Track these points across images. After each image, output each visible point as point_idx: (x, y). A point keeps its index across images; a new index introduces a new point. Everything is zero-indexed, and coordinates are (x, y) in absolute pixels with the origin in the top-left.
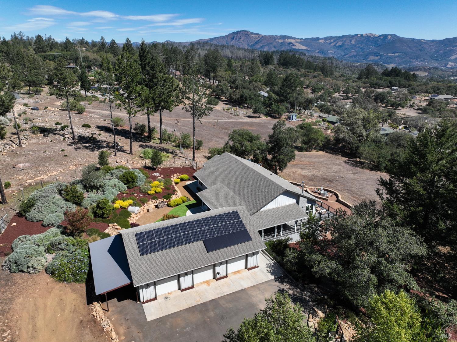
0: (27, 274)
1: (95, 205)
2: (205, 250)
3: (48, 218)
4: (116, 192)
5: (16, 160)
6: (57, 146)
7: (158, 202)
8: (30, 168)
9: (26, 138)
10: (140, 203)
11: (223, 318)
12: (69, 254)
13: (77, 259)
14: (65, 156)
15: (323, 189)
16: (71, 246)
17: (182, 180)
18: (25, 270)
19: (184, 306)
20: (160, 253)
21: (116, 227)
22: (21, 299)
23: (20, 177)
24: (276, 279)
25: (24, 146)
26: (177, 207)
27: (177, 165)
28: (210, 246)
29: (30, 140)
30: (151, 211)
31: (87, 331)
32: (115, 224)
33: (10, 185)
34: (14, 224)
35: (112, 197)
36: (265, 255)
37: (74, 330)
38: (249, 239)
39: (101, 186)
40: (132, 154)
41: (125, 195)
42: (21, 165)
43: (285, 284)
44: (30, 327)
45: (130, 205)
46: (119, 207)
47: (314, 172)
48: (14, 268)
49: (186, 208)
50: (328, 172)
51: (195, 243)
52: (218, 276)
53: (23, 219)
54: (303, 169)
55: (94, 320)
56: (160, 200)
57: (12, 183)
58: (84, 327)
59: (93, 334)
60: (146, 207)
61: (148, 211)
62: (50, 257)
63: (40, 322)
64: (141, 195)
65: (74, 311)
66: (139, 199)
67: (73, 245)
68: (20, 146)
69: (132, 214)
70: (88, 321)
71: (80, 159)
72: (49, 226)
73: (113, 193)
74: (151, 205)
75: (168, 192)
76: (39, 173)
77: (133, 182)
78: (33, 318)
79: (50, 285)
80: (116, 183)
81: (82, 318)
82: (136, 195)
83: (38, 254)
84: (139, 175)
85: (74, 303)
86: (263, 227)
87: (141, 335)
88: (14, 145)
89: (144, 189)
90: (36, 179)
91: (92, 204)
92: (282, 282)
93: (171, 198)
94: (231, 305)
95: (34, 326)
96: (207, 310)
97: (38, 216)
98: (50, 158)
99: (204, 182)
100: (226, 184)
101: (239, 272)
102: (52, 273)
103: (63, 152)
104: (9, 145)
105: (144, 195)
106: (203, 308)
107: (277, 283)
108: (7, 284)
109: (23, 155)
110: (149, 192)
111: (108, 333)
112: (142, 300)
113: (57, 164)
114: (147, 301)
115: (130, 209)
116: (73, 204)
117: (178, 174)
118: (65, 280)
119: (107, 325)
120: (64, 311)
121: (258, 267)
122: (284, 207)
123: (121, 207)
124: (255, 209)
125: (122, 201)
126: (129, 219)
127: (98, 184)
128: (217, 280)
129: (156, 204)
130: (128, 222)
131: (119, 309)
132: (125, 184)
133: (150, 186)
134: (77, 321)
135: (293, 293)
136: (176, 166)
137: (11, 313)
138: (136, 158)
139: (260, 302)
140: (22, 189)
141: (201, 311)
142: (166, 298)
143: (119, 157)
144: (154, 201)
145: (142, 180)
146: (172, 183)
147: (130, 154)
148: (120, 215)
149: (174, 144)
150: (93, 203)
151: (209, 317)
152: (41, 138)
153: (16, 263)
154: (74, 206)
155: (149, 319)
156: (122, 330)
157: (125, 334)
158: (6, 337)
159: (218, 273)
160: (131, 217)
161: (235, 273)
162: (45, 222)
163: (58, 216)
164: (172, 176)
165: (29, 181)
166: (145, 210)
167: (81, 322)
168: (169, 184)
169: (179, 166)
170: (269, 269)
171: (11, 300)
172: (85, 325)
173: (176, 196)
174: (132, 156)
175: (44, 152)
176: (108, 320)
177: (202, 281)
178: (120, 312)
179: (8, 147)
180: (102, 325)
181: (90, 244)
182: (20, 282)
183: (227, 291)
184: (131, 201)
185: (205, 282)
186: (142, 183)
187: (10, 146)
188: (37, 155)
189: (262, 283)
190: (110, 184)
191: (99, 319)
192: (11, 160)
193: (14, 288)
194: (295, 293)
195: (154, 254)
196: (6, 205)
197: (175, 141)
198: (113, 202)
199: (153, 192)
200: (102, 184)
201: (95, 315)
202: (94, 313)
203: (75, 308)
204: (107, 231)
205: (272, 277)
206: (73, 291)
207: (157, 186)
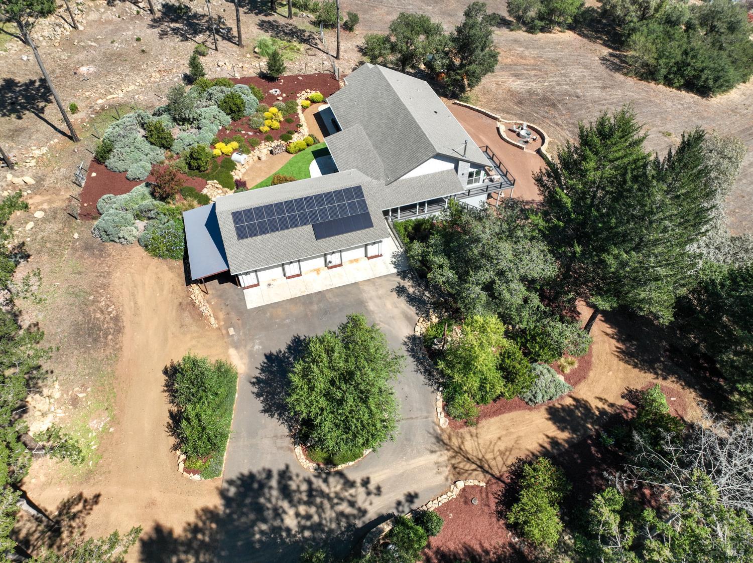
0: (119, 245)
1: (188, 150)
2: (314, 236)
3: (134, 170)
4: (216, 128)
5: (76, 58)
6: (129, 30)
7: (273, 145)
8: (97, 75)
9: (82, 11)
10: (247, 147)
11: (326, 313)
12: (161, 226)
13: (170, 233)
14: (143, 51)
15: (528, 126)
16: (162, 215)
17: (313, 102)
18: (118, 241)
19: (288, 296)
20: (259, 238)
21: (216, 185)
22: (118, 273)
23: (87, 94)
24: (399, 274)
25: (81, 28)
26: (300, 153)
27: (310, 69)
28: (322, 232)
29: (88, 14)
30: (263, 158)
31: (186, 314)
32: (215, 181)
33: (77, 108)
34: (94, 174)
35: (211, 137)
36: (395, 239)
37: (174, 311)
38: (369, 224)
39: (194, 119)
40: (243, 47)
41: (228, 132)
42: (84, 70)
43: (407, 280)
44: (132, 304)
45: (235, 150)
46: (220, 154)
47: (534, 85)
48: (105, 237)
49: (311, 156)
50: (559, 85)
51: (301, 228)
52: (330, 265)
53: (103, 167)
54: (517, 76)
55: (192, 303)
56: (275, 141)
57: (80, 105)
58: (183, 309)
59: (193, 317)
60: (256, 153)
61: (259, 159)
62: (141, 224)
63: (141, 301)
64: (250, 133)
65: (173, 291)
66: (247, 141)
67: (165, 214)
68: (75, 27)
69: (237, 164)
70: (187, 303)
71: (165, 60)
72: (136, 181)
73: (211, 131)
74: (263, 149)
75: (289, 127)
76: (111, 88)
77: (239, 111)
78: (133, 295)
79: (145, 260)
80: (215, 114)
81: (180, 300)
82: (243, 132)
83: (127, 223)
84: (248, 98)
85: (172, 283)
86: (398, 204)
87: (240, 322)
88: (66, 26)
89: (255, 122)
90: (109, 97)
91: (184, 149)
92: (404, 278)
93: (291, 139)
94: (338, 300)
95: (136, 303)
96: (311, 303)
97: (120, 166)
98: (121, 55)
99: (338, 116)
100: (366, 129)
101: (356, 260)
102: (146, 246)
103: (139, 43)
104: (59, 25)
105: (255, 133)
106: (307, 300)
107: (399, 279)
108: (101, 255)
109: (84, 47)
110: (261, 128)
111: (206, 318)
112: (243, 285)
113: (133, 68)
114: (249, 287)
115: (235, 157)
116: (160, 147)
117: (308, 90)
118: (160, 256)
119: (206, 310)
120: (163, 291)
121: (381, 255)
122: (434, 175)
123: (223, 153)
124: (393, 176)
125: (223, 144)
126: (232, 173)
127: (191, 116)
128: (329, 268)
129: (270, 149)
130: (232, 177)
131: (219, 293)
132: (228, 114)
133: (263, 118)
134: (176, 302)
135: (414, 292)
136: (308, 73)
137: (111, 288)
138: (248, 56)
139: (371, 299)
140: (93, 116)
141: (304, 304)
142: (269, 285)
143: (222, 52)
144: (267, 143)
145: (252, 105)
146: (296, 110)
147: (238, 45)
148: (222, 167)
149: (312, 17)
150: (186, 147)
151: (311, 311)
152: (103, 10)
153: (106, 232)
154: (163, 150)
155: (250, 306)
156: (221, 315)
157: (224, 320)
158: (111, 312)
159: (330, 262)
160: (236, 169)
161: (351, 262)
162: (130, 175)
163: (143, 167)
164: (298, 95)
165: (100, 101)
166: (256, 158)
167: (180, 304)
168: (292, 112)
169: (313, 72)
170: (394, 260)
171: (109, 273)
172: (184, 307)
173: (300, 135)
174: (242, 49)
175: (112, 42)
176: (206, 304)
177: (312, 269)
178: (220, 296)
179: (59, 30)
180: (201, 309)
181: (184, 213)
182: (114, 253)
183: (338, 283)
184: (235, 144)
185: (315, 270)
186: (253, 111)
187: (62, 29)
188: (103, 50)
189: (380, 278)
190: (207, 115)
191: (197, 303)
192: (69, 57)
193: (109, 261)
194: (416, 292)
195: (254, 238)
196: (79, 143)
197: (314, 11)
198: (213, 145)
199: (266, 129)
200: (196, 116)
201: (194, 298)
202: (193, 296)
203: (174, 289)
204: (205, 191)
205: (395, 271)
206: (170, 268)
207: (272, 118)
